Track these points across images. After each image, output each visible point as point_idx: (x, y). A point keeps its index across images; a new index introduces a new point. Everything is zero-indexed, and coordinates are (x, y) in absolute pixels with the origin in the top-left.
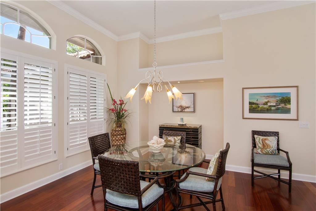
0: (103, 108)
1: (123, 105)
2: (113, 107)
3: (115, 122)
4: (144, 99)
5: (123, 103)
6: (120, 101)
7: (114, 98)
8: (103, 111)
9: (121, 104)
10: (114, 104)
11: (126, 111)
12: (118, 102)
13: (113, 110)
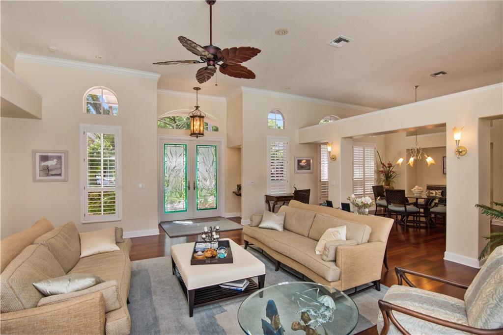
0: (373, 170)
1: (391, 168)
2: (382, 169)
3: (384, 181)
4: (409, 164)
5: (391, 166)
6: (388, 164)
7: (383, 162)
8: (373, 172)
9: (389, 167)
10: (383, 167)
11: (394, 172)
12: (387, 165)
13: (382, 171)
